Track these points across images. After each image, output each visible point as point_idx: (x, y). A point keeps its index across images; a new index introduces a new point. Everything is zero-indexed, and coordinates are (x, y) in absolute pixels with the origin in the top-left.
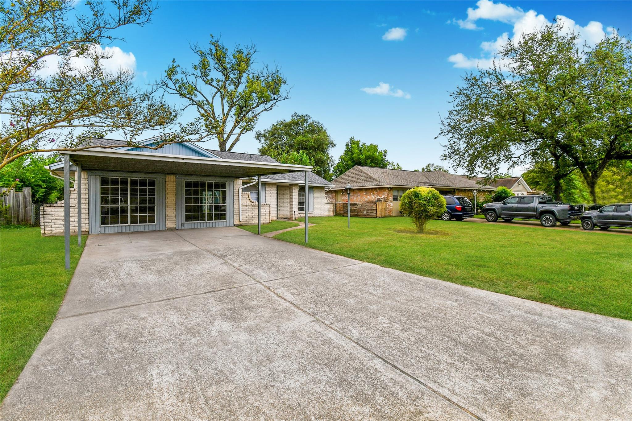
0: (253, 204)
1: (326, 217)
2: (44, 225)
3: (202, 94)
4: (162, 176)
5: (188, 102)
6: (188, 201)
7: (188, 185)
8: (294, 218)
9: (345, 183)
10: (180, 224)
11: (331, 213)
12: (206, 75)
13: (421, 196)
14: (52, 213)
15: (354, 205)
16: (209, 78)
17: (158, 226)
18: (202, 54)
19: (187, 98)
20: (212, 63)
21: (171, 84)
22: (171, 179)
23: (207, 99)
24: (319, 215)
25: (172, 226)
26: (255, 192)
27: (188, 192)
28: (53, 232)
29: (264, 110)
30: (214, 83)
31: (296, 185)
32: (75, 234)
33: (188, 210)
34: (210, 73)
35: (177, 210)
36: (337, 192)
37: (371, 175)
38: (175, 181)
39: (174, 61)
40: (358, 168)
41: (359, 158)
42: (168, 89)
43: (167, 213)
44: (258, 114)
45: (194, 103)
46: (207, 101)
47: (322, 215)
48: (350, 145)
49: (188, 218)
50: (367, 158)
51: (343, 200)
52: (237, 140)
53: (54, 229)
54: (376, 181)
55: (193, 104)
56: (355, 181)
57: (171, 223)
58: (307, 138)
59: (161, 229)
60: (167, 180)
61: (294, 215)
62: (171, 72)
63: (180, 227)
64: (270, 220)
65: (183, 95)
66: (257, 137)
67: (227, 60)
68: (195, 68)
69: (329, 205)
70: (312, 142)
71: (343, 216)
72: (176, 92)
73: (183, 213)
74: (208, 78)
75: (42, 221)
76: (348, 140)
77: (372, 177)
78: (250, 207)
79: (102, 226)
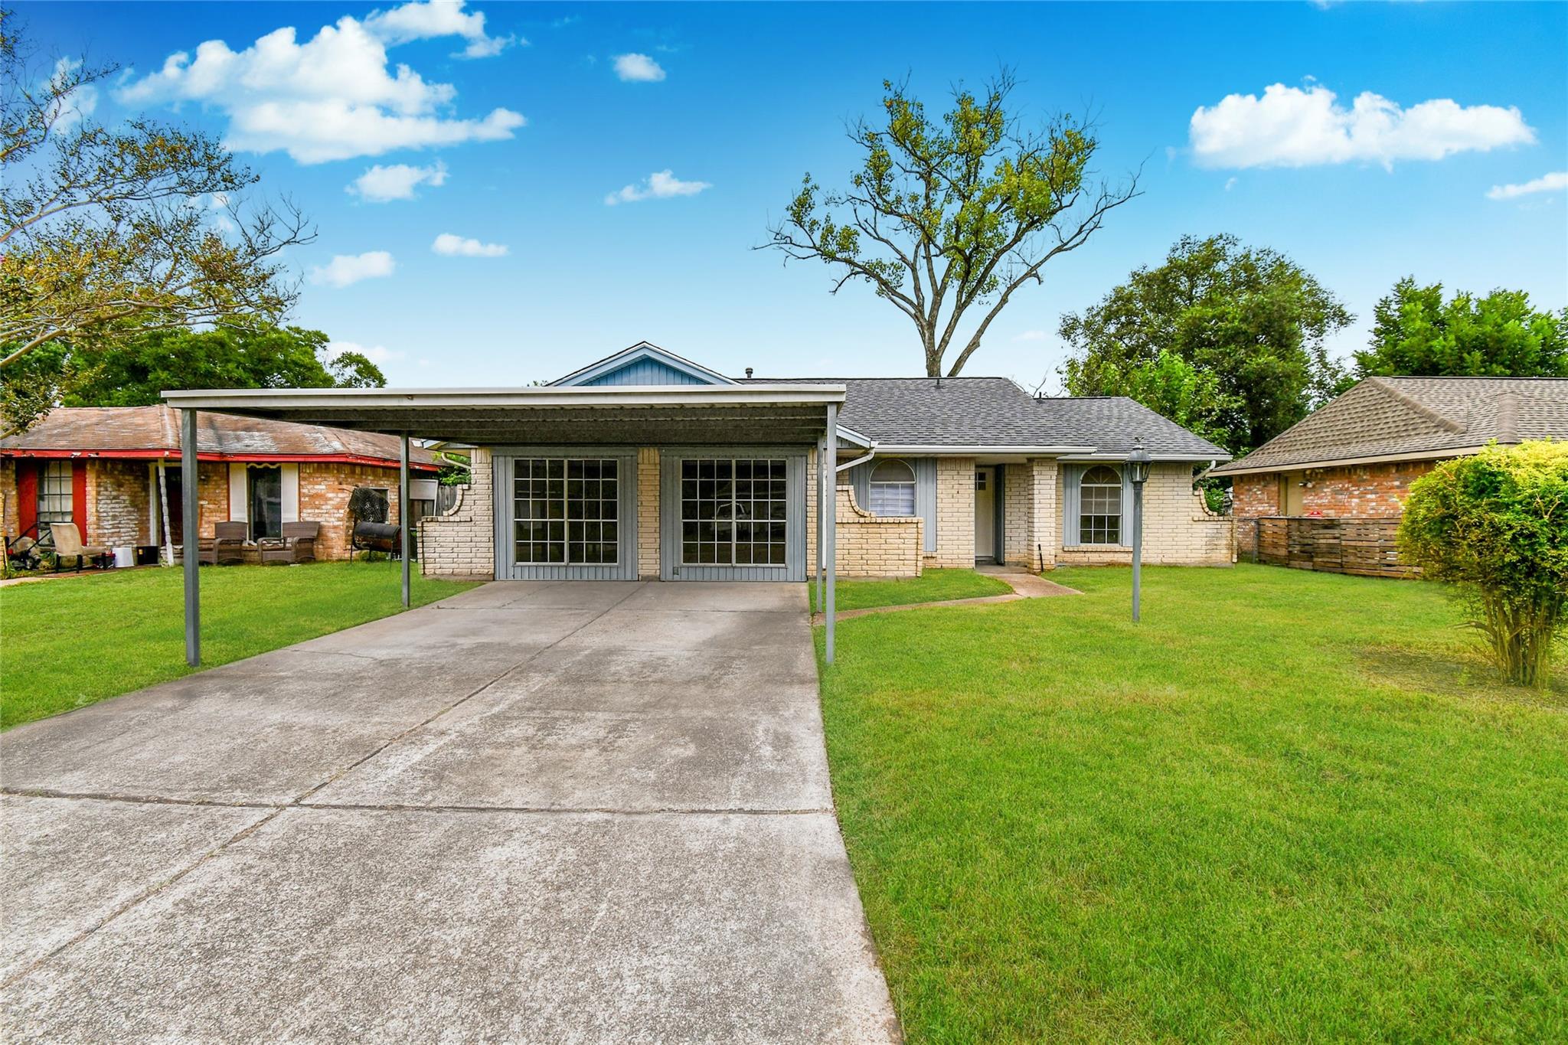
0: (862, 520)
1: (1197, 568)
2: (423, 558)
3: (891, 245)
4: (629, 451)
5: (846, 269)
6: (689, 510)
7: (689, 469)
8: (1036, 565)
9: (1316, 445)
10: (670, 570)
11: (1222, 555)
12: (881, 192)
13: (1514, 489)
14: (435, 534)
15: (1326, 527)
16: (891, 198)
17: (621, 571)
18: (872, 139)
19: (838, 260)
20: (897, 154)
21: (800, 235)
22: (649, 457)
23: (903, 253)
24: (1165, 560)
25: (652, 573)
26: (903, 487)
27: (688, 490)
28: (438, 572)
29: (1059, 249)
30: (906, 208)
31: (1046, 459)
32: (471, 578)
33: (689, 531)
34: (892, 184)
35: (663, 532)
36: (1286, 479)
37: (1431, 408)
38: (657, 461)
39: (807, 181)
40: (1376, 385)
41: (1430, 349)
42: (796, 251)
43: (640, 540)
44: (1039, 265)
45: (857, 269)
46: (903, 258)
47: (1181, 561)
48: (1394, 306)
49: (690, 555)
50: (1465, 345)
51: (1306, 508)
52: (974, 345)
53: (438, 565)
54: (1449, 428)
55: (855, 274)
56: (1359, 438)
57: (649, 565)
58: (1218, 311)
59: (629, 578)
60: (640, 461)
61: (1036, 557)
62: (800, 209)
63: (669, 577)
64: (920, 569)
65: (830, 257)
66: (1065, 331)
67: (929, 134)
68: (858, 181)
69: (1209, 525)
70: (1234, 318)
71: (1287, 566)
72: (814, 252)
73: (676, 542)
74: (888, 199)
75: (420, 550)
76: (1388, 291)
77: (1431, 417)
78: (855, 529)
79: (518, 563)
